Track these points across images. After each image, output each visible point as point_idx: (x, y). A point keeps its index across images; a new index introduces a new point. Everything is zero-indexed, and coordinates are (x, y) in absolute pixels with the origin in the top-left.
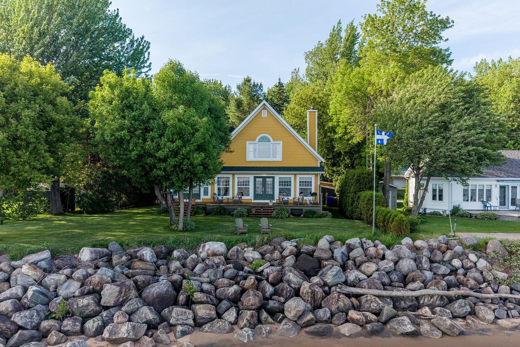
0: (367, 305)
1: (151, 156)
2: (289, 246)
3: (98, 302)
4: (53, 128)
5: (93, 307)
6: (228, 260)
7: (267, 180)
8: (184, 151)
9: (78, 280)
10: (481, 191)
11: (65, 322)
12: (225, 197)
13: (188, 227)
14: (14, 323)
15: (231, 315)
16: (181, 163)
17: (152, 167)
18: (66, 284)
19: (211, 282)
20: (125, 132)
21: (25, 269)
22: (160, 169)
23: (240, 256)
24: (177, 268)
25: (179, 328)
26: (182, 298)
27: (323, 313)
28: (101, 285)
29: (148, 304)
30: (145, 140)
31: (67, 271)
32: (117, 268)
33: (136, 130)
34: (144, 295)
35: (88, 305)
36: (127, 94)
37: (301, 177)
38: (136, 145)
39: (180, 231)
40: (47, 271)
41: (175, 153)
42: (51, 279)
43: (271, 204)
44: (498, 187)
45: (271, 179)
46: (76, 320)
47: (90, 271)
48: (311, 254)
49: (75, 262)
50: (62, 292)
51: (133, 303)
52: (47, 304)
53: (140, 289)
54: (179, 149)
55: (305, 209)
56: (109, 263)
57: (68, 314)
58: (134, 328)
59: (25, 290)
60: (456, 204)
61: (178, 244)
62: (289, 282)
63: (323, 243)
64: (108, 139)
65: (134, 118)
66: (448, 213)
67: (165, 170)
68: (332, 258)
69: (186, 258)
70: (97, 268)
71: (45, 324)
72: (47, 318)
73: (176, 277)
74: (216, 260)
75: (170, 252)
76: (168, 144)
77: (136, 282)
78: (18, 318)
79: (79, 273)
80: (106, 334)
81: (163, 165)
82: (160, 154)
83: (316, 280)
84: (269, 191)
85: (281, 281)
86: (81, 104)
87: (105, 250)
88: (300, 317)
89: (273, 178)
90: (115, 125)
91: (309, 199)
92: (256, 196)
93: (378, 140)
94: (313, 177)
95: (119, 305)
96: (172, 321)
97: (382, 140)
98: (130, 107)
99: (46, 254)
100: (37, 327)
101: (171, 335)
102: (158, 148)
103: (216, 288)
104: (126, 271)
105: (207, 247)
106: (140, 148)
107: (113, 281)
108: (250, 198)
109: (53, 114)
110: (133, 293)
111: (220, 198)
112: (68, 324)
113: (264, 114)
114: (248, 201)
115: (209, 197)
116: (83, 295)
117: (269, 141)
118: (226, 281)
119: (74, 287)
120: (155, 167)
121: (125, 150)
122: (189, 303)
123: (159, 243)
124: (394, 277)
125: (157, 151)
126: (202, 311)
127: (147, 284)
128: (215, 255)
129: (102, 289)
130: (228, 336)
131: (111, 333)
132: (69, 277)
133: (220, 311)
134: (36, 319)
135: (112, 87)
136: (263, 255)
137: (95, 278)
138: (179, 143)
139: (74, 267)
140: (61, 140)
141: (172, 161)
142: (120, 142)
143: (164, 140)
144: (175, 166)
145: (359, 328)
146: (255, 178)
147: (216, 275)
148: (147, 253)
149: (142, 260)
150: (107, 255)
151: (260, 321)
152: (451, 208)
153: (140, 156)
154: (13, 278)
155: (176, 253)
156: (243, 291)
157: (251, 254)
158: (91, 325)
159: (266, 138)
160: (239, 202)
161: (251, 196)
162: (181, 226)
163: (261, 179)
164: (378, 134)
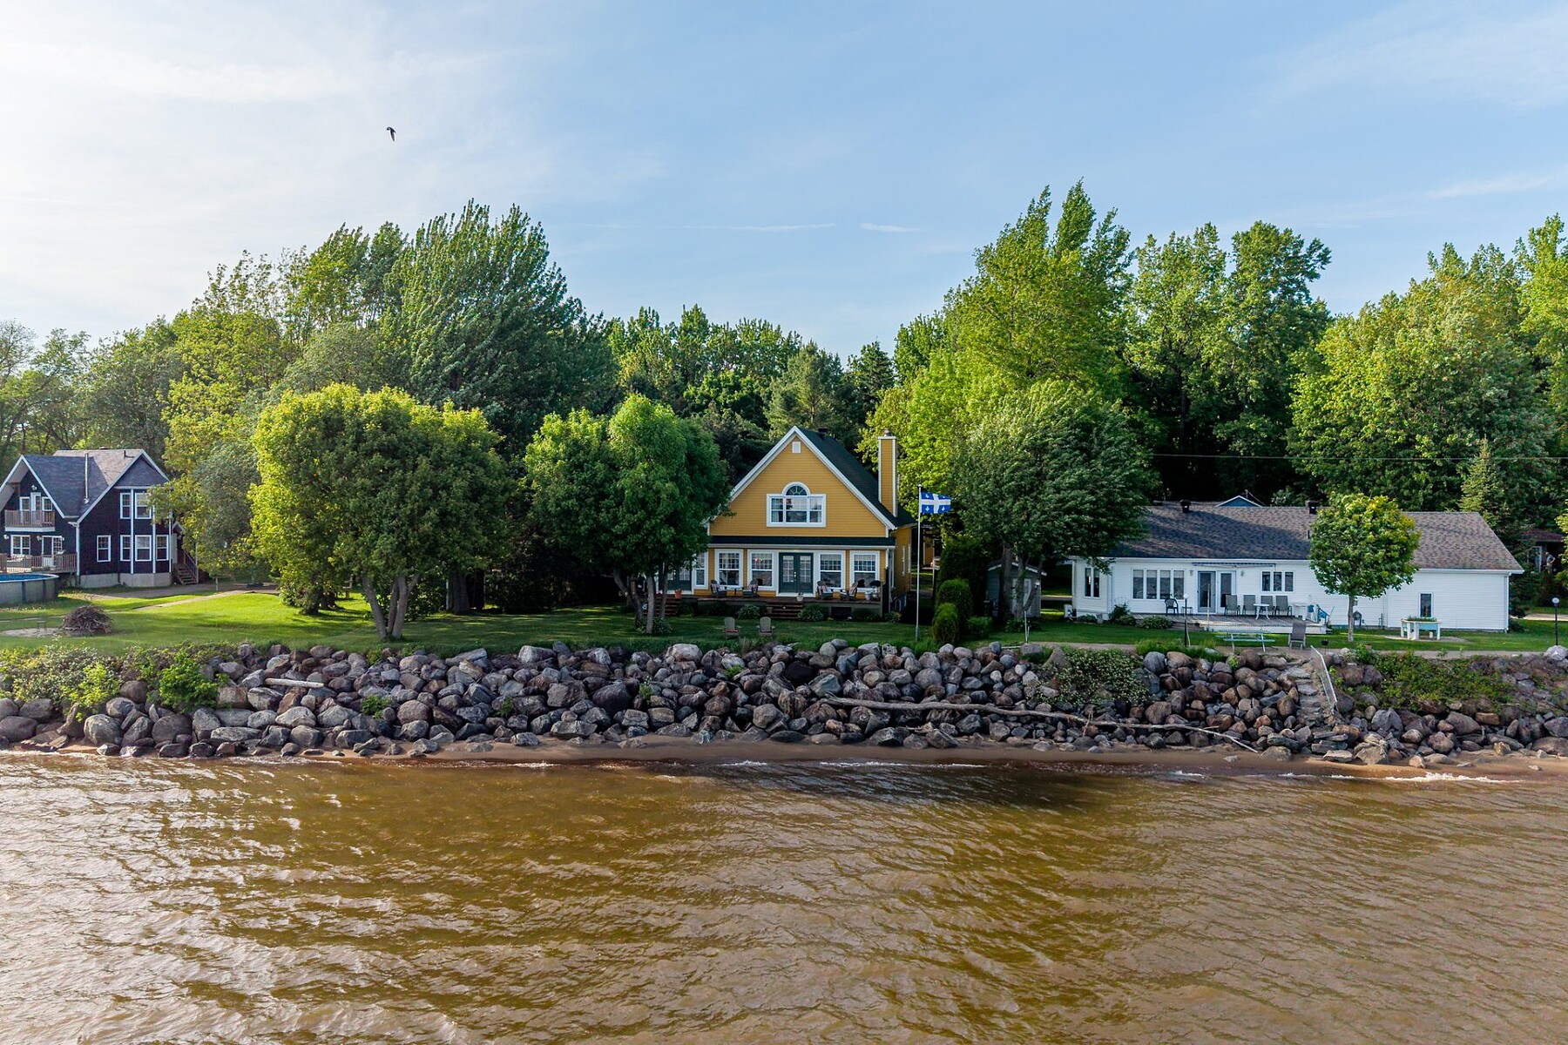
0: (855, 717)
1: (607, 531)
2: (780, 650)
3: (544, 703)
4: (485, 498)
5: (539, 707)
6: (699, 665)
7: (802, 558)
8: (647, 525)
9: (521, 680)
10: (1165, 582)
11: (511, 719)
12: (730, 587)
13: (660, 630)
14: (460, 717)
15: (692, 721)
16: (646, 541)
17: (608, 545)
18: (508, 685)
19: (673, 688)
20: (572, 502)
21: (463, 665)
22: (618, 548)
23: (717, 662)
24: (635, 672)
25: (631, 729)
26: (637, 701)
27: (798, 723)
28: (547, 685)
29: (599, 706)
30: (598, 510)
31: (507, 671)
32: (565, 669)
33: (587, 497)
34: (595, 697)
35: (534, 704)
36: (576, 447)
37: (857, 554)
38: (587, 517)
39: (648, 635)
40: (486, 671)
41: (636, 528)
42: (492, 677)
43: (799, 599)
44: (1196, 575)
45: (809, 558)
46: (522, 718)
47: (534, 671)
48: (806, 660)
49: (515, 663)
50: (504, 692)
51: (583, 704)
52: (490, 703)
53: (590, 691)
54: (642, 522)
55: (854, 607)
56: (555, 664)
57: (513, 712)
58: (583, 726)
59: (466, 688)
60: (1120, 603)
61: (638, 647)
62: (767, 690)
63: (827, 648)
64: (552, 509)
65: (584, 482)
66: (1106, 618)
67: (624, 549)
68: (833, 666)
69: (645, 662)
70: (540, 669)
71: (490, 720)
72: (491, 715)
73: (632, 680)
74: (685, 665)
75: (628, 655)
76: (627, 516)
77: (586, 684)
78: (464, 713)
79: (521, 673)
80: (554, 729)
81: (622, 543)
82: (617, 529)
83: (801, 689)
84: (805, 577)
85: (759, 689)
86: (515, 460)
87: (549, 650)
88: (769, 725)
89: (811, 555)
90: (561, 493)
91: (866, 591)
92: (783, 586)
93: (924, 507)
94: (877, 554)
95: (566, 706)
96: (624, 722)
97: (931, 507)
98: (579, 467)
99: (482, 653)
100: (483, 721)
101: (624, 737)
102: (615, 520)
103: (680, 695)
104: (574, 672)
105: (675, 650)
106: (591, 522)
107: (560, 682)
108: (772, 588)
109: (485, 480)
110: (583, 694)
111: (722, 588)
112: (514, 721)
113: (796, 448)
114: (771, 594)
115: (705, 586)
116: (527, 694)
117: (804, 493)
118: (692, 687)
119: (518, 688)
120: (611, 546)
121: (573, 523)
122: (645, 707)
123: (614, 645)
124: (906, 690)
125: (614, 524)
126: (657, 714)
127: (598, 686)
128: (683, 659)
129: (548, 688)
130: (686, 739)
131: (559, 728)
132: (510, 678)
133: (679, 716)
134: (481, 716)
135: (556, 440)
136: (746, 662)
137: (541, 678)
138: (641, 514)
139: (515, 668)
140: (494, 511)
141: (633, 539)
142: (567, 513)
143: (621, 511)
144: (637, 544)
145: (835, 737)
146: (781, 555)
147: (680, 681)
148: (600, 654)
149: (593, 661)
150: (552, 656)
151: (723, 727)
152: (1111, 610)
153: (592, 532)
154: (450, 675)
155: (635, 656)
156: (711, 696)
157: (731, 660)
158: (538, 722)
159: (800, 488)
160: (752, 596)
161: (775, 586)
162: (649, 627)
163: (792, 558)
164: (924, 497)
